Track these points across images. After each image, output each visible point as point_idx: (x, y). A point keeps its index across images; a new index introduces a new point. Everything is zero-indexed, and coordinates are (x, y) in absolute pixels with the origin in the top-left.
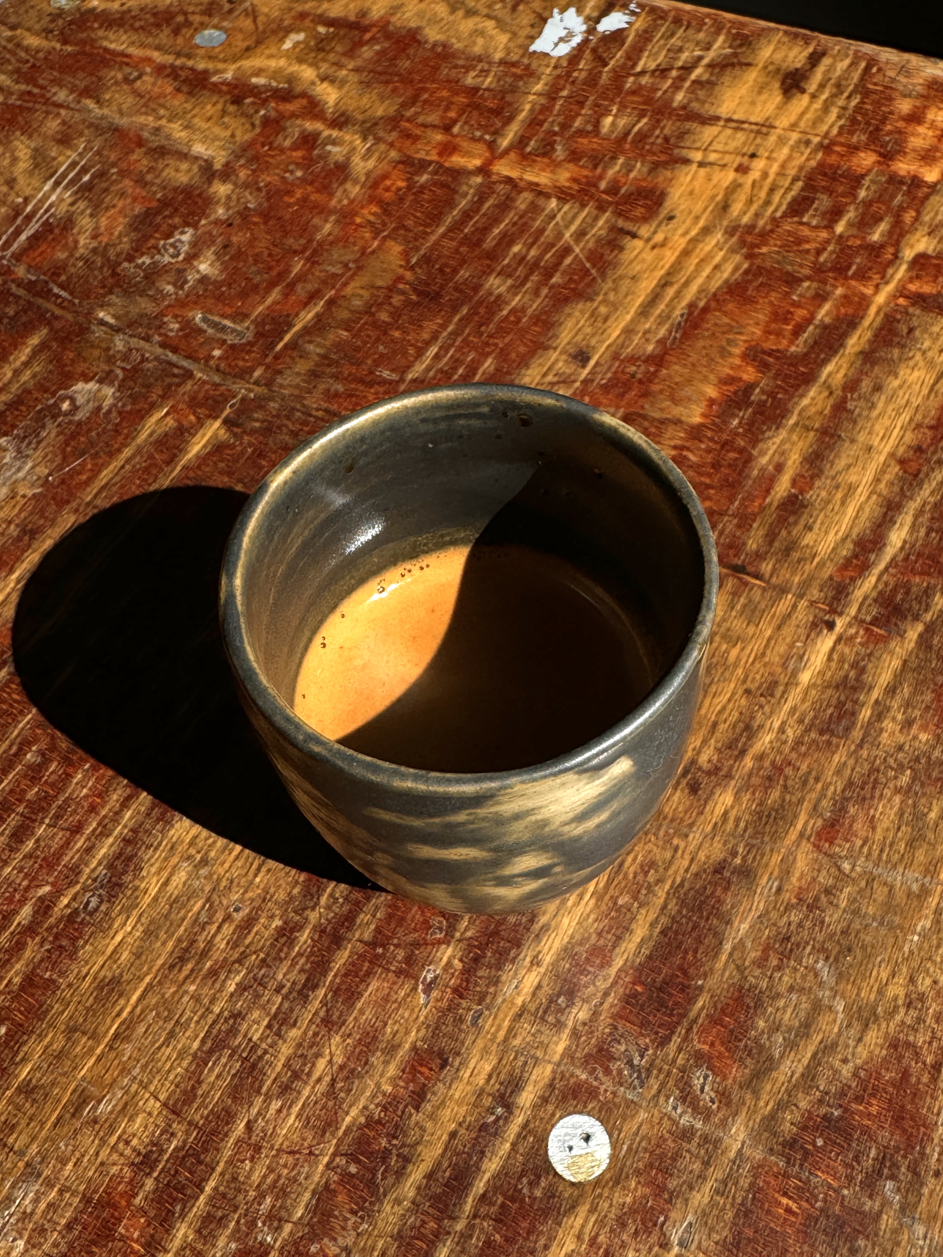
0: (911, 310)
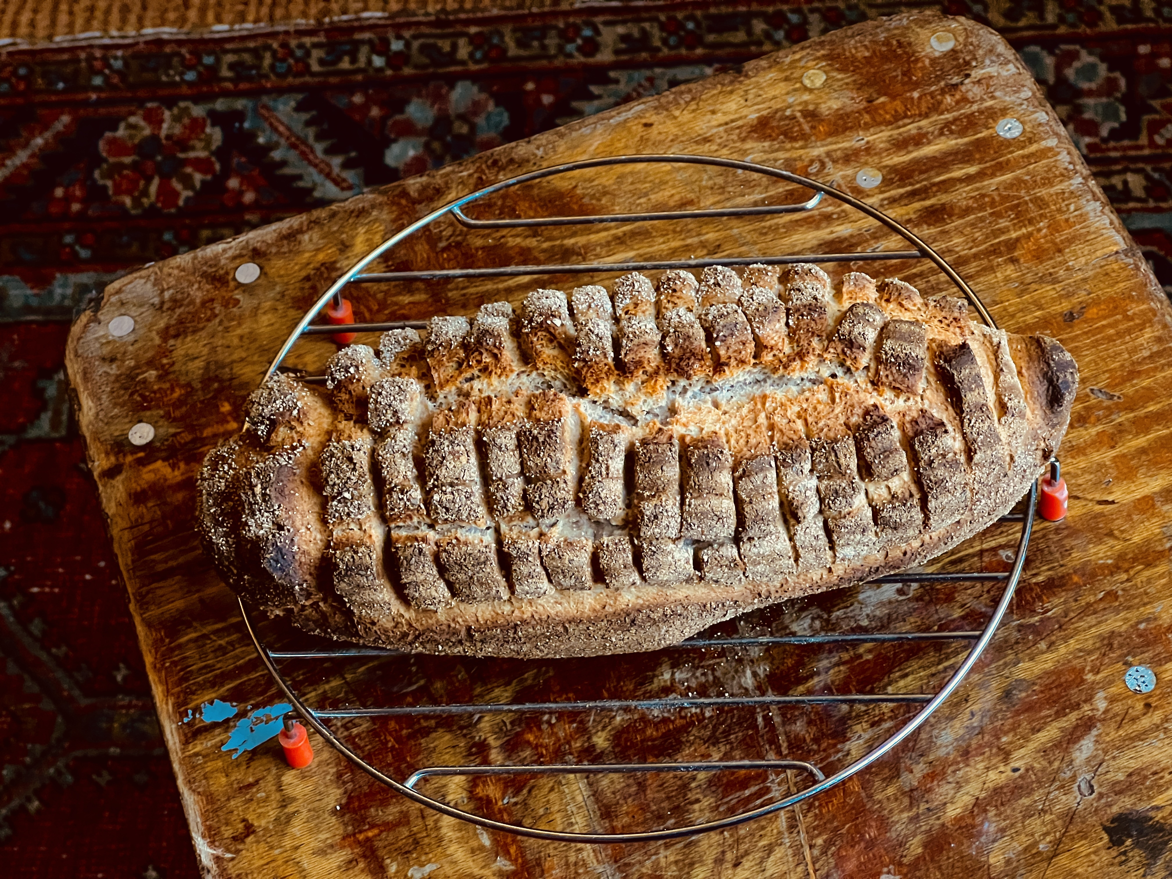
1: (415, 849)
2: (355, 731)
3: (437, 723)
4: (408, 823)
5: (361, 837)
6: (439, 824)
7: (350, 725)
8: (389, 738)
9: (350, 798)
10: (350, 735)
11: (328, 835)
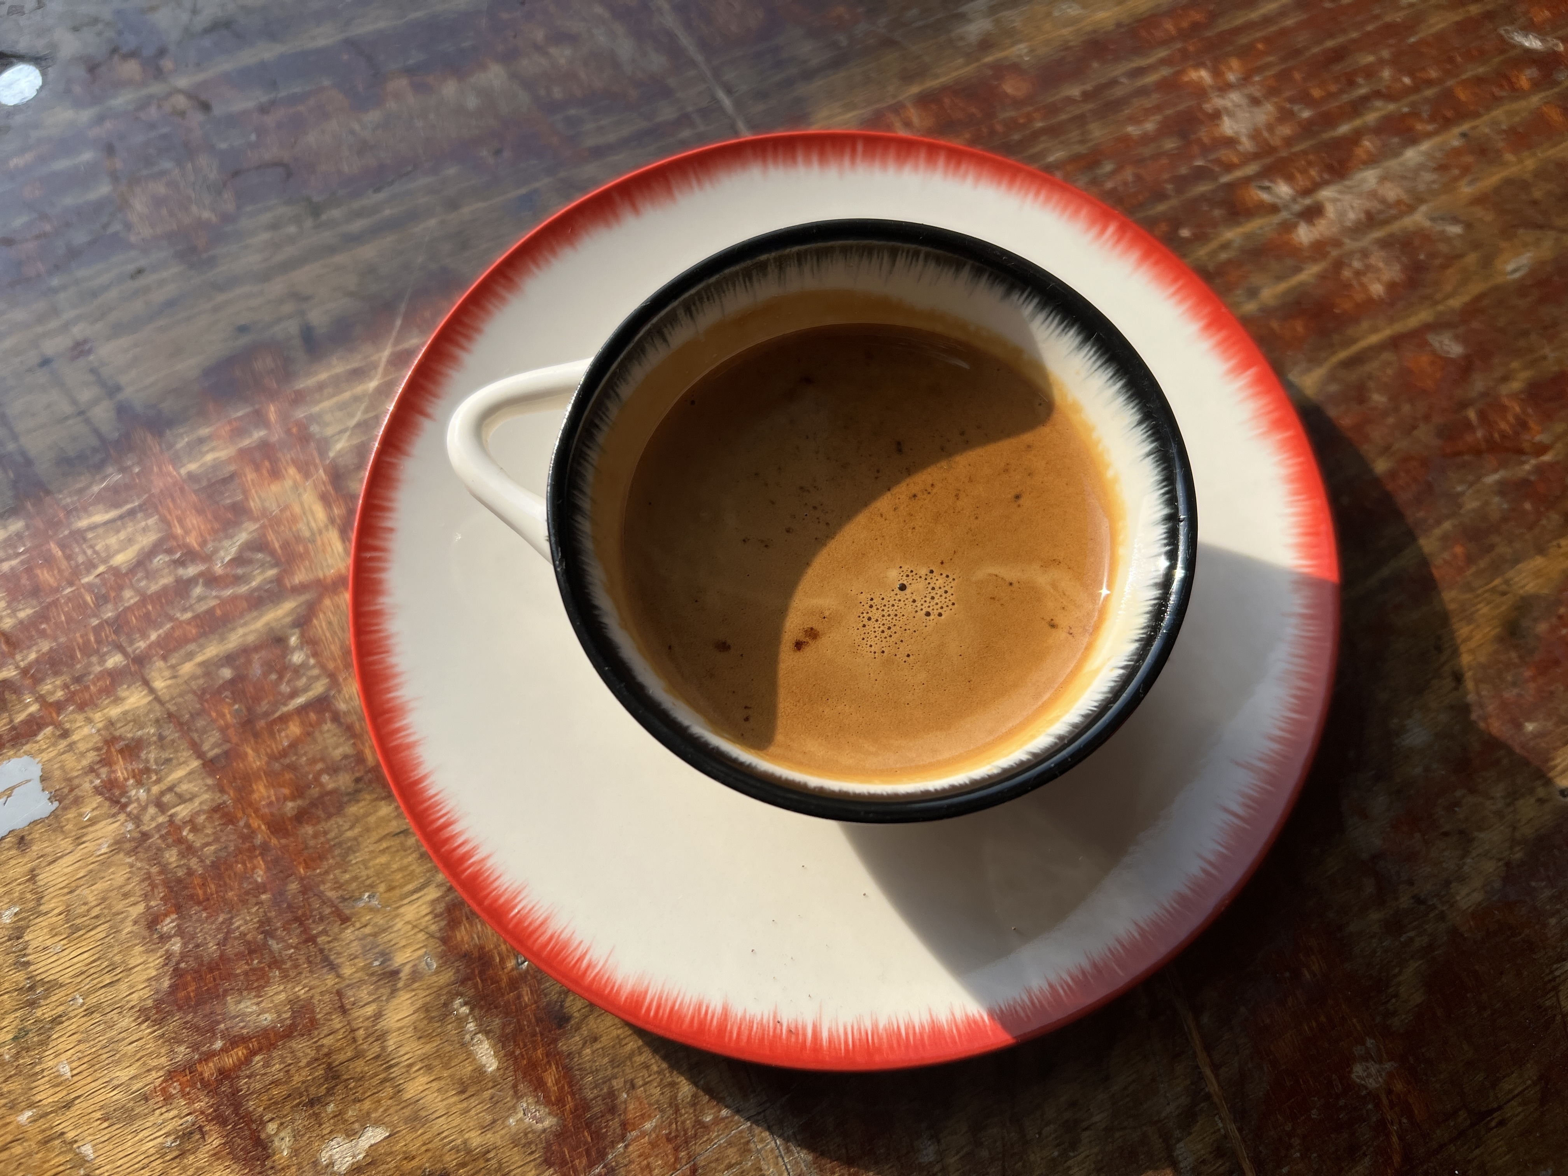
1: (330, 1092)
2: (182, 811)
3: (357, 780)
4: (314, 1024)
5: (208, 1070)
6: (383, 1024)
7: (167, 798)
8: (255, 823)
9: (177, 973)
10: (171, 821)
11: (132, 1071)
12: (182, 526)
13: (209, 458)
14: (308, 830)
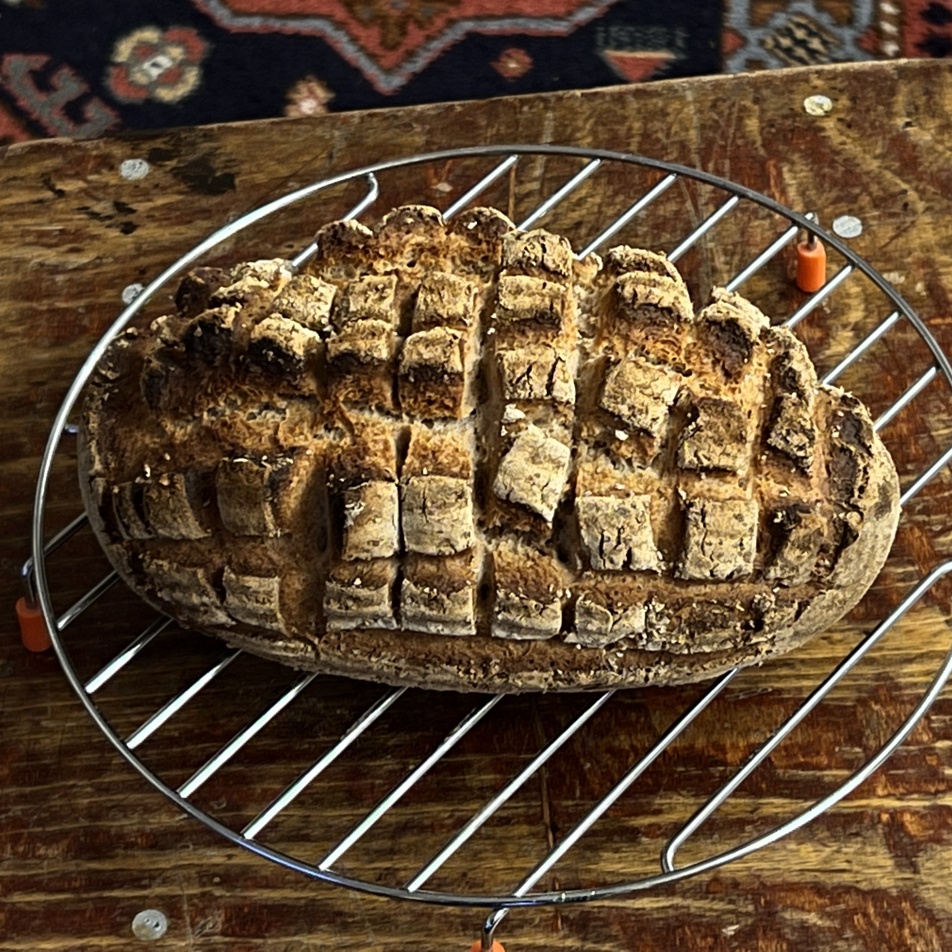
0: (880, 826)
12: (922, 541)
13: (900, 570)
14: (882, 392)
